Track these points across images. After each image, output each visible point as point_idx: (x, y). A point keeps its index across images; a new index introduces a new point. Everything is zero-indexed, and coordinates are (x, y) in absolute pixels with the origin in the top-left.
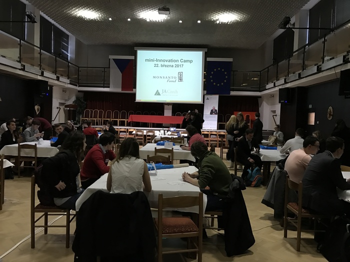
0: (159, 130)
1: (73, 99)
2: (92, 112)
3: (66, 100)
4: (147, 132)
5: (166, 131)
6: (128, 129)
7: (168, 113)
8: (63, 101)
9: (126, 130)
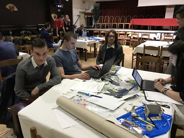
0: (156, 33)
1: (92, 8)
2: (104, 18)
3: (86, 10)
4: (142, 35)
5: (163, 34)
6: (126, 32)
7: (169, 15)
8: (83, 11)
9: (125, 33)
